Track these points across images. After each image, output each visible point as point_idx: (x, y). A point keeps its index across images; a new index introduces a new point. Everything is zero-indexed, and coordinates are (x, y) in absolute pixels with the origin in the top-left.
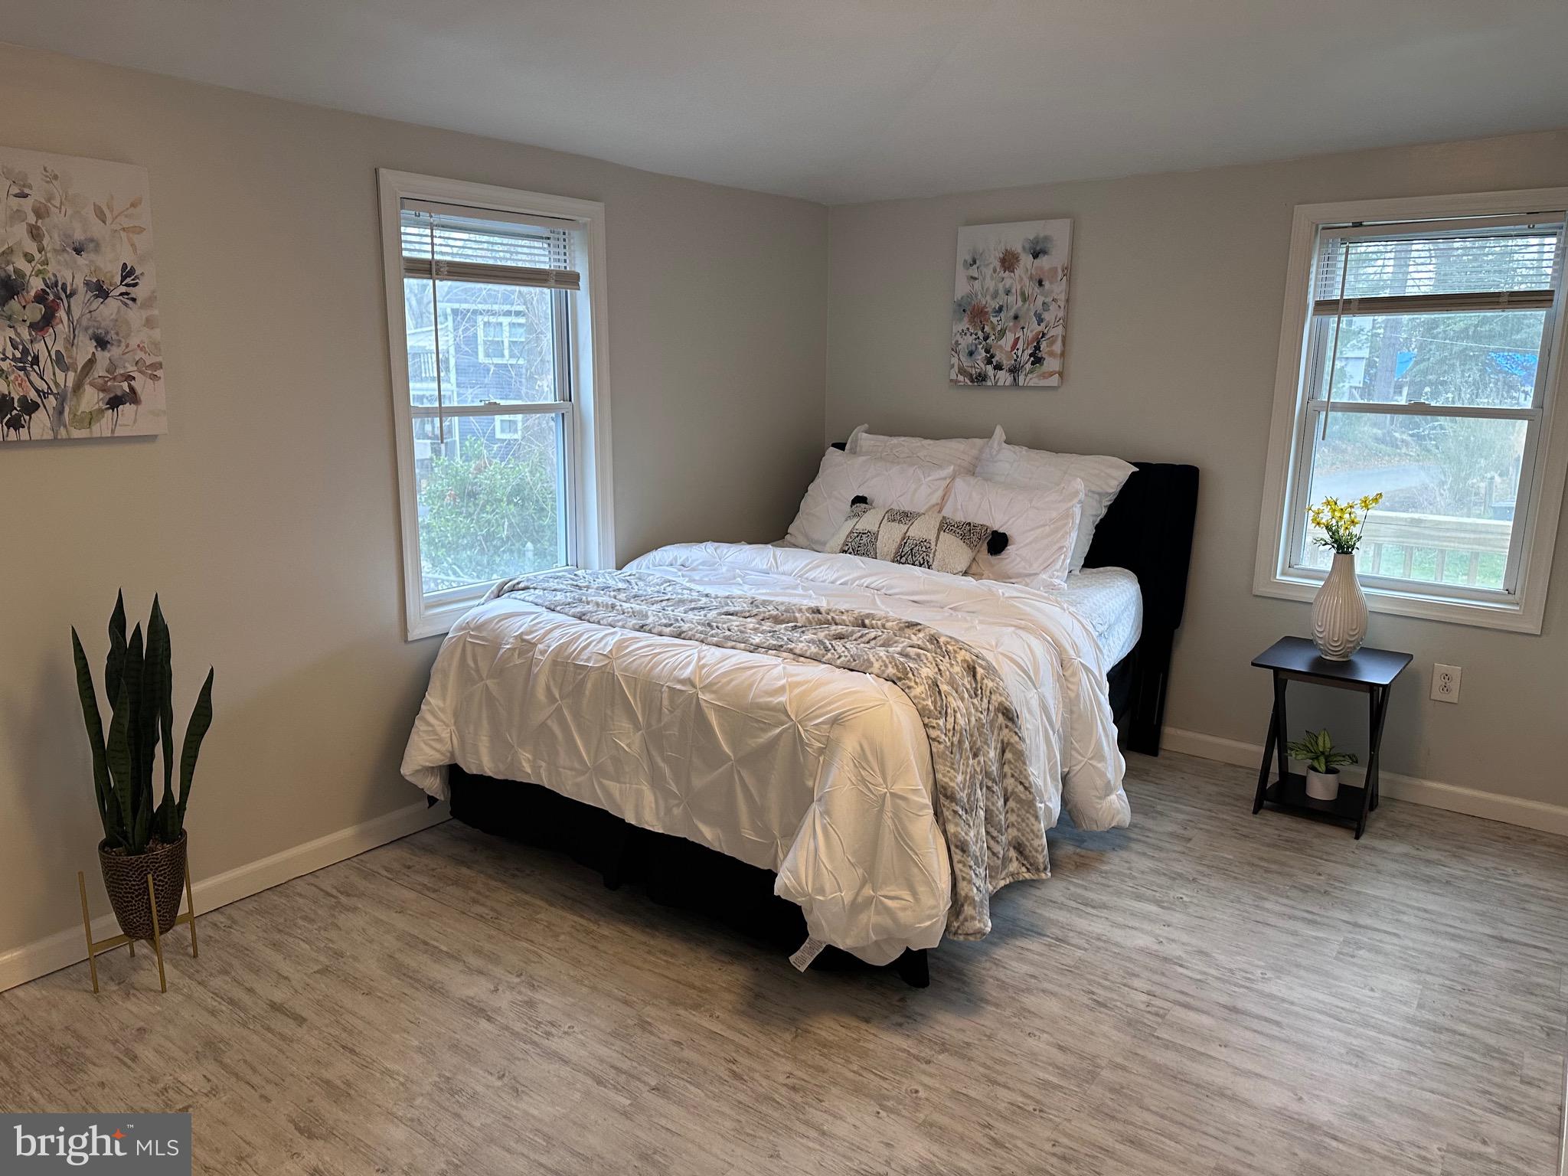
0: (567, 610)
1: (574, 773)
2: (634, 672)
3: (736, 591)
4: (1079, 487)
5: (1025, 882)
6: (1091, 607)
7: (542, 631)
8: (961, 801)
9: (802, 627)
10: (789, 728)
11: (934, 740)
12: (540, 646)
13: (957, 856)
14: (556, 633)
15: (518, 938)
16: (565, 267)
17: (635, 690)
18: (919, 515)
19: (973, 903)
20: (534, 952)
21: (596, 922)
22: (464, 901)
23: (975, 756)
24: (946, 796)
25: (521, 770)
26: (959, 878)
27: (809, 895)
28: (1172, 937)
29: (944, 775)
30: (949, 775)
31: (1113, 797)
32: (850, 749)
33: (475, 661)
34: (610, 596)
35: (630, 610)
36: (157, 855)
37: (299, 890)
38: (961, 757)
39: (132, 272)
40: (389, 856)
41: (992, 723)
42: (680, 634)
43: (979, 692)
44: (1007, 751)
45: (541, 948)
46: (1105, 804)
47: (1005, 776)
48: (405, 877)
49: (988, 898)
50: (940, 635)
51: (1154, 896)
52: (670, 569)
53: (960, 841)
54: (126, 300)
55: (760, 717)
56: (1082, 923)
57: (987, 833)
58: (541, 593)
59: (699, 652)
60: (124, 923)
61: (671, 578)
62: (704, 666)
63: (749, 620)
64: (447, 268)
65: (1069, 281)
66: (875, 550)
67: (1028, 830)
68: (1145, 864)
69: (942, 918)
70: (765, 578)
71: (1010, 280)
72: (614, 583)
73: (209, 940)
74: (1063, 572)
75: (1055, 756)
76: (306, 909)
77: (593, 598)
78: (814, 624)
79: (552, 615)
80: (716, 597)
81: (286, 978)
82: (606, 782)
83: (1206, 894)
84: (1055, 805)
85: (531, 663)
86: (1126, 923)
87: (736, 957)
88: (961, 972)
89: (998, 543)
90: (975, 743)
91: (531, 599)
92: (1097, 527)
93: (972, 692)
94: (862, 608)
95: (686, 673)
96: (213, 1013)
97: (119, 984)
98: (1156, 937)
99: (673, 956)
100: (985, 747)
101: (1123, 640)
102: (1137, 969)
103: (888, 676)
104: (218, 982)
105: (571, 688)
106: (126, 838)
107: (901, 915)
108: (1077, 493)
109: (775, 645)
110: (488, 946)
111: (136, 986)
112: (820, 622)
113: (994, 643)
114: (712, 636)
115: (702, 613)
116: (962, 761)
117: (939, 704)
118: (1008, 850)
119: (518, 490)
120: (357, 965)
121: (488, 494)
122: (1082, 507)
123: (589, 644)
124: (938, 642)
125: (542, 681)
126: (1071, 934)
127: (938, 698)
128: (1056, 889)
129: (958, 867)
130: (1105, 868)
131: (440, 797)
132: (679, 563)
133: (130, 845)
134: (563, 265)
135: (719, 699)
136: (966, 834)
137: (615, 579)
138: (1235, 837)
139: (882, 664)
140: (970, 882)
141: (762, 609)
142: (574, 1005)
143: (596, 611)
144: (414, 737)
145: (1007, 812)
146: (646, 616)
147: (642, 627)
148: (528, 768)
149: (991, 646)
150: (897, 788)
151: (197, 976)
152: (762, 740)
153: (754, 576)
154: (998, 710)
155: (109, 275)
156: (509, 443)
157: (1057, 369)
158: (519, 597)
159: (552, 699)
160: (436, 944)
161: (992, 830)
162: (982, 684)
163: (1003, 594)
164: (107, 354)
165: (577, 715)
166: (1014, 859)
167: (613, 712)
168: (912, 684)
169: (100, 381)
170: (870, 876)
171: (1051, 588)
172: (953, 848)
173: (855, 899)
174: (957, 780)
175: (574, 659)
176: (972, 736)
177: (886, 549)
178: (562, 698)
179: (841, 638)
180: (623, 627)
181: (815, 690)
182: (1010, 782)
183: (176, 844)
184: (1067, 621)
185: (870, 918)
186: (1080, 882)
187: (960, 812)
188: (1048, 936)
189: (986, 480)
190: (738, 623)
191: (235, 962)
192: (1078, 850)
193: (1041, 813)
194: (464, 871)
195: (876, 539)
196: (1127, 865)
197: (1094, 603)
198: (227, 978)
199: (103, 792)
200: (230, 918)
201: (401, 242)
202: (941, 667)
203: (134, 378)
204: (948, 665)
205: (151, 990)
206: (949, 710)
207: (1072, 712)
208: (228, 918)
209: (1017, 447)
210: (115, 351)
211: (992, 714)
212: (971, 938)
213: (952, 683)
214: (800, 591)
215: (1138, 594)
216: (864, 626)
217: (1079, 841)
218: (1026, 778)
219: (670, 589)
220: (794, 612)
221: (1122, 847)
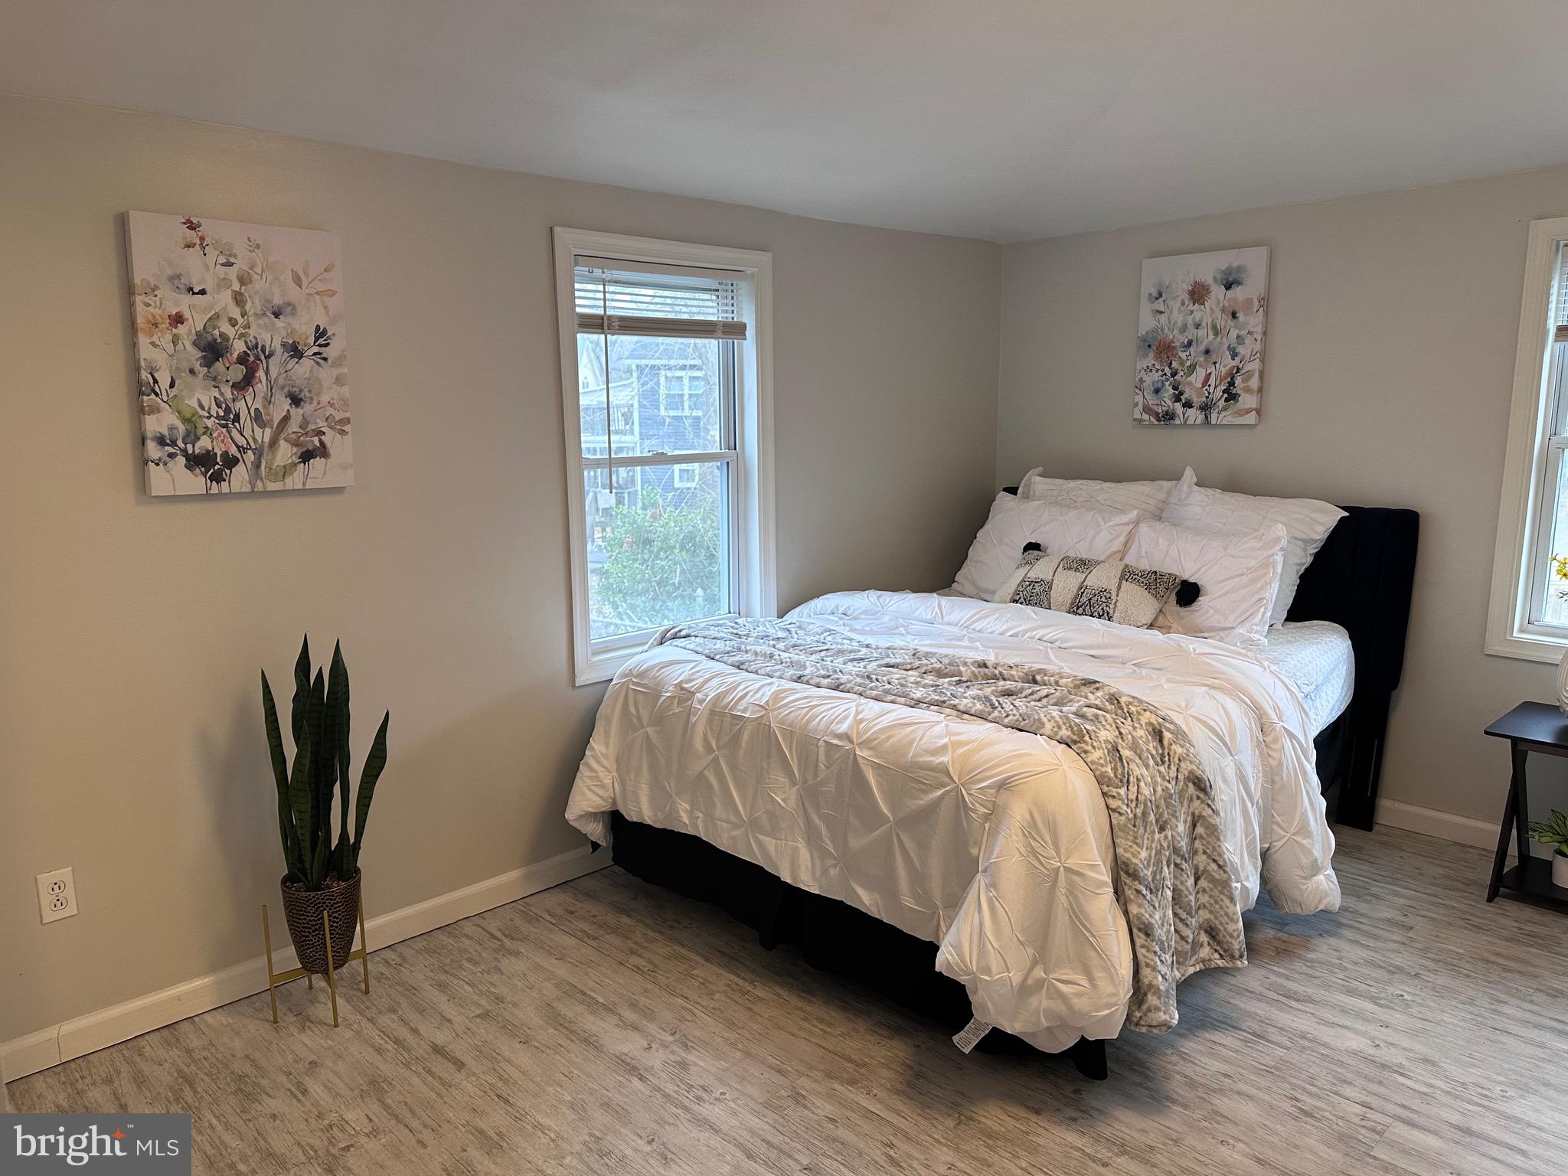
0: (725, 659)
1: (729, 825)
2: (791, 725)
3: (898, 642)
4: (1281, 534)
5: (1218, 969)
6: (1295, 665)
7: (701, 680)
8: (1145, 880)
9: (967, 682)
10: (952, 790)
11: (1114, 810)
12: (699, 695)
13: (1140, 939)
14: (714, 683)
15: (673, 994)
16: (733, 318)
17: (791, 743)
18: (1098, 563)
19: (1157, 992)
20: (690, 1010)
21: (751, 982)
22: (622, 951)
23: (1162, 829)
24: (1127, 873)
25: (679, 819)
26: (1142, 964)
27: (974, 973)
28: (1390, 1039)
29: (1126, 850)
30: (1132, 850)
31: (1321, 877)
32: (1018, 818)
33: (637, 710)
34: (769, 645)
35: (788, 660)
36: (333, 892)
37: (467, 931)
38: (1145, 831)
39: (325, 332)
40: (552, 900)
41: (1181, 793)
42: (838, 687)
43: (1167, 759)
44: (1198, 824)
45: (697, 1006)
46: (1311, 885)
47: (1196, 852)
48: (567, 922)
49: (1175, 988)
50: (1121, 694)
51: (1369, 991)
52: (831, 617)
53: (1144, 923)
54: (318, 360)
55: (921, 777)
56: (1284, 1018)
57: (1175, 914)
58: (702, 641)
59: (857, 706)
60: (302, 957)
61: (831, 627)
62: (861, 721)
63: (910, 673)
64: (618, 323)
65: (1266, 314)
66: (1049, 599)
67: (1222, 913)
68: (1361, 954)
69: (1122, 1007)
70: (926, 627)
71: (1199, 313)
72: (774, 631)
73: (381, 977)
74: (1263, 626)
75: (1254, 831)
76: (471, 951)
77: (752, 647)
78: (980, 678)
79: (711, 663)
80: (877, 648)
81: (449, 1021)
82: (761, 837)
83: (1431, 993)
84: (1254, 885)
85: (689, 712)
86: (1336, 1020)
87: (896, 1031)
88: (1142, 1064)
89: (1188, 593)
90: (1161, 815)
91: (691, 647)
92: (1301, 577)
93: (1158, 759)
94: (1033, 663)
95: (843, 728)
96: (379, 1051)
97: (296, 1015)
98: (1372, 1039)
99: (830, 1025)
100: (1174, 820)
101: (1332, 702)
102: (1349, 1075)
103: (1062, 739)
104: (385, 1020)
105: (728, 738)
106: (305, 875)
107: (1075, 1001)
108: (1278, 540)
109: (937, 701)
110: (643, 1001)
111: (312, 1018)
112: (986, 677)
113: (1183, 704)
114: (871, 689)
115: (862, 664)
116: (1146, 834)
117: (1120, 771)
118: (1199, 934)
119: (691, 537)
120: (516, 1012)
121: (663, 541)
122: (1284, 555)
123: (746, 695)
124: (1119, 702)
125: (700, 730)
126: (1271, 1029)
127: (1119, 765)
128: (1253, 977)
129: (1141, 952)
130: (1310, 956)
131: (603, 843)
132: (841, 611)
133: (309, 881)
134: (730, 315)
135: (877, 757)
136: (1150, 916)
137: (774, 627)
138: (1466, 928)
139: (1055, 725)
140: (1154, 969)
141: (925, 662)
142: (726, 1070)
143: (754, 661)
144: (578, 781)
145: (1198, 892)
146: (804, 667)
147: (800, 678)
148: (687, 819)
149: (1182, 709)
150: (1072, 862)
151: (367, 1013)
152: (922, 802)
153: (917, 627)
154: (1188, 779)
155: (303, 337)
156: (682, 492)
157: (1254, 406)
158: (680, 645)
159: (708, 748)
160: (592, 994)
161: (1180, 911)
162: (1170, 749)
163: (1194, 650)
164: (300, 411)
165: (733, 767)
166: (1206, 944)
167: (769, 765)
168: (1089, 748)
169: (294, 436)
170: (1042, 955)
171: (1248, 643)
172: (1135, 931)
173: (1025, 980)
174: (1140, 856)
175: (731, 709)
176: (1158, 807)
177: (1061, 599)
178: (719, 748)
179: (1009, 695)
180: (781, 677)
181: (980, 750)
182: (1201, 860)
183: (351, 882)
184: (1268, 680)
185: (1041, 1002)
186: (1281, 971)
187: (1144, 892)
188: (1244, 1031)
189: (1175, 525)
190: (898, 676)
191: (402, 1000)
192: (1280, 934)
193: (1237, 894)
194: (625, 919)
195: (1050, 588)
196: (1337, 954)
197: (1298, 661)
198: (393, 1016)
199: (287, 830)
200: (401, 955)
201: (574, 298)
202: (1122, 730)
203: (324, 433)
204: (1131, 728)
205: (325, 1024)
206: (1131, 779)
207: (1273, 782)
208: (399, 956)
209: (1209, 490)
210: (307, 408)
211: (1182, 784)
212: (1155, 1031)
213: (1135, 748)
214: (966, 643)
215: (1349, 652)
216: (1035, 682)
217: (1282, 923)
218: (1220, 855)
219: (830, 638)
220: (958, 666)
221: (1330, 933)
